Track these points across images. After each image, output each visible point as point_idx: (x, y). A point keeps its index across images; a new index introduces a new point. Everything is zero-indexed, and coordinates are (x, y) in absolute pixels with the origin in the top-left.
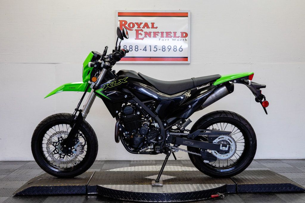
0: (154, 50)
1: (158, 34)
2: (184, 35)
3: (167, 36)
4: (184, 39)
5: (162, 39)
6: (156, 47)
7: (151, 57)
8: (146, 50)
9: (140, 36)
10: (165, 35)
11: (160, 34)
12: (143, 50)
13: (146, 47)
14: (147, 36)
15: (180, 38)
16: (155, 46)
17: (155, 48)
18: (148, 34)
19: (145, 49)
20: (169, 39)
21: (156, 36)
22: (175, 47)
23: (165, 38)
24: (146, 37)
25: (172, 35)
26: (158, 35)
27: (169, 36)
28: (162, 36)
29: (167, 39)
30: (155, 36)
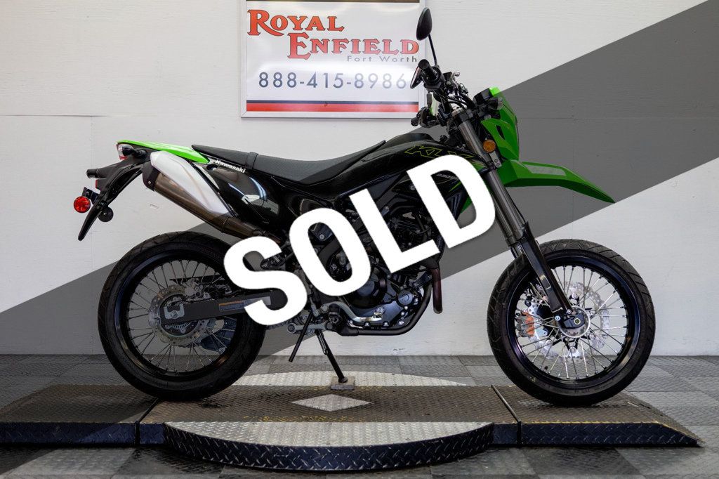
0: (335, 86)
1: (345, 43)
2: (410, 47)
3: (367, 51)
4: (410, 56)
5: (354, 56)
6: (339, 77)
7: (326, 103)
8: (315, 85)
9: (300, 50)
10: (362, 46)
11: (350, 46)
12: (309, 84)
13: (314, 78)
14: (318, 49)
15: (399, 56)
16: (338, 74)
17: (337, 78)
18: (320, 45)
19: (312, 82)
20: (373, 56)
21: (341, 49)
22: (387, 78)
23: (361, 55)
24: (314, 50)
25: (381, 46)
26: (345, 47)
27: (372, 49)
28: (355, 50)
29: (368, 56)
30: (336, 51)
